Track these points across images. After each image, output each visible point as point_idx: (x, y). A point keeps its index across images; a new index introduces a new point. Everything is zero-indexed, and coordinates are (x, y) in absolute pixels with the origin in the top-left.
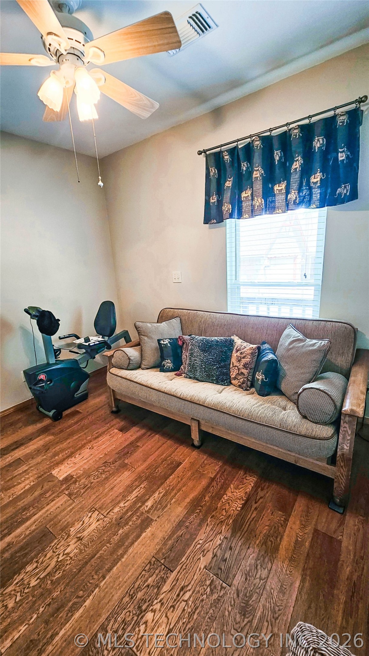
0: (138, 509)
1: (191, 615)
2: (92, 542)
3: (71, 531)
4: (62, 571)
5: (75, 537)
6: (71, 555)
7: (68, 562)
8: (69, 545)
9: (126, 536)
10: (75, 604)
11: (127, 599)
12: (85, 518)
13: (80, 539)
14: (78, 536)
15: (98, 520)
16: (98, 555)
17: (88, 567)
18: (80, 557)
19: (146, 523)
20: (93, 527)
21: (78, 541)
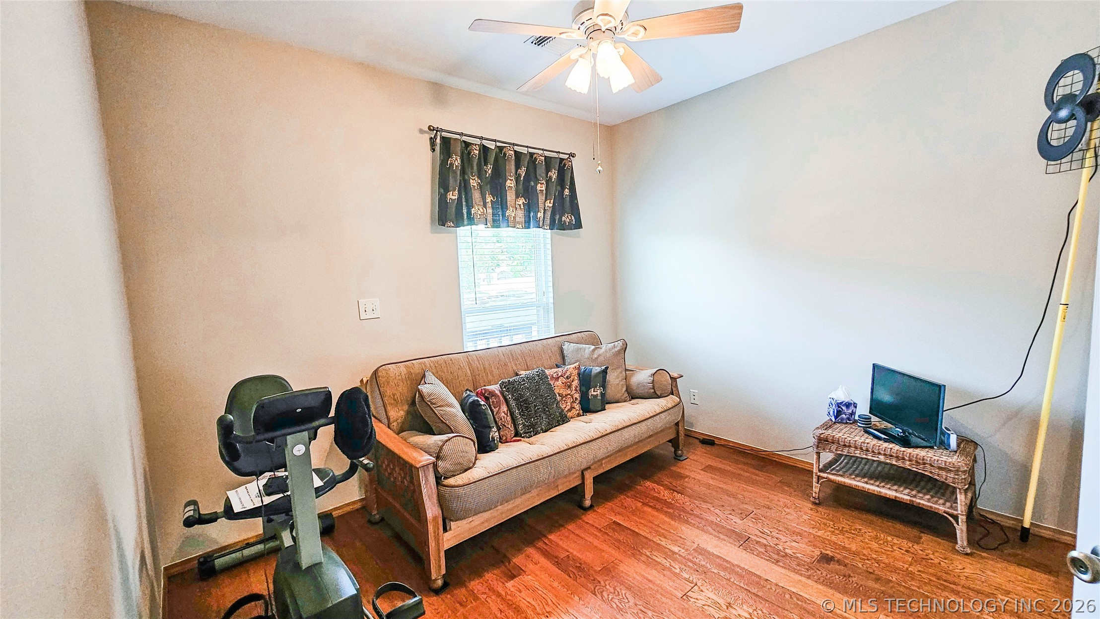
0: (684, 558)
1: (780, 531)
2: (731, 593)
3: (720, 616)
4: (771, 616)
5: (727, 610)
6: (751, 611)
7: (760, 612)
8: (739, 615)
9: (719, 566)
10: (798, 599)
11: (781, 564)
12: (697, 605)
13: (729, 605)
14: (725, 608)
15: (702, 591)
16: (746, 587)
17: (760, 594)
18: (752, 602)
19: (700, 551)
20: (712, 595)
21: (731, 607)
